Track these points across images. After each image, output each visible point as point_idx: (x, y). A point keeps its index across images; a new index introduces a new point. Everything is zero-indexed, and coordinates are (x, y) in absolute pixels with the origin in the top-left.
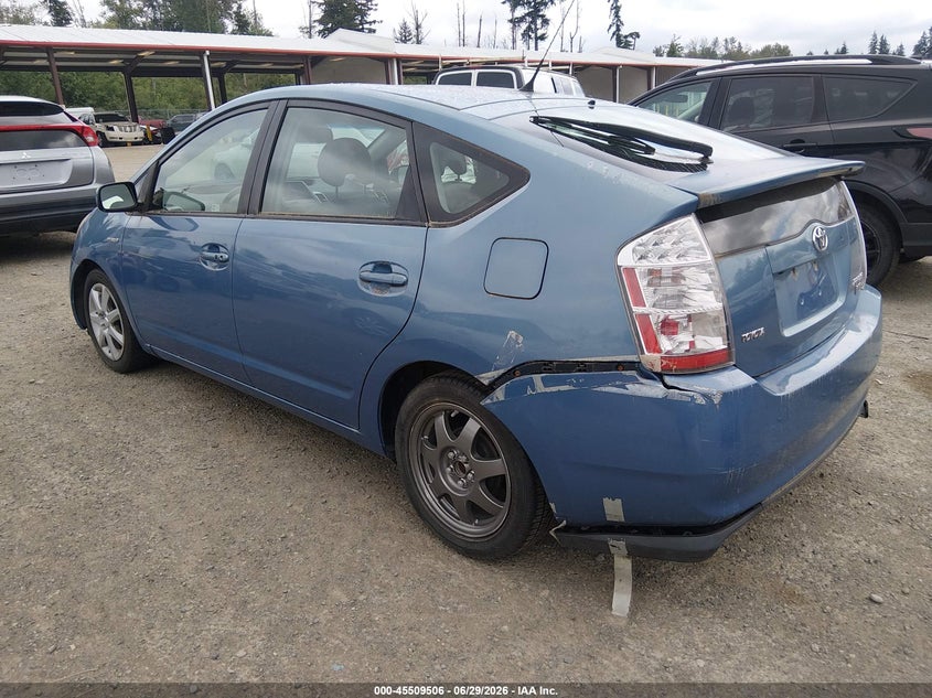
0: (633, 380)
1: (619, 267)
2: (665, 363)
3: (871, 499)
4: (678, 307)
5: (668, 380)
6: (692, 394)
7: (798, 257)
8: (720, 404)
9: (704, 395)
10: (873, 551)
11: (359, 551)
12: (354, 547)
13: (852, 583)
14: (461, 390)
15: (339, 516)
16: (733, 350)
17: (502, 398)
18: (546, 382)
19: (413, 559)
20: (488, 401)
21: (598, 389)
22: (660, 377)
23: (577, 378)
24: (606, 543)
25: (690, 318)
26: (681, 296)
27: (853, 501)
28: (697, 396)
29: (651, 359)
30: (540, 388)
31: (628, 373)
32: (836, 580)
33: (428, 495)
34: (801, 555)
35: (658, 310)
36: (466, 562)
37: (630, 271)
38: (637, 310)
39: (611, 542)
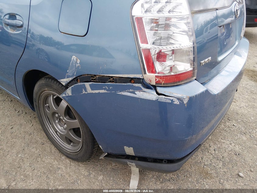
0: (139, 89)
1: (132, 17)
2: (157, 80)
3: (234, 122)
4: (167, 44)
5: (160, 90)
6: (172, 98)
7: (222, 22)
8: (187, 103)
9: (178, 99)
10: (237, 148)
11: (20, 155)
12: (18, 153)
13: (230, 166)
14: (55, 86)
15: (16, 136)
16: (196, 71)
17: (70, 94)
18: (92, 88)
19: (43, 159)
20: (64, 95)
21: (120, 93)
22: (155, 87)
23: (108, 86)
24: (127, 163)
25: (173, 52)
26: (169, 37)
27: (228, 124)
28: (175, 100)
29: (150, 77)
30: (89, 90)
31: (136, 85)
32: (224, 165)
33: (51, 130)
34: (210, 151)
35: (156, 47)
36: (68, 161)
37: (140, 20)
38: (143, 46)
39: (129, 163)
